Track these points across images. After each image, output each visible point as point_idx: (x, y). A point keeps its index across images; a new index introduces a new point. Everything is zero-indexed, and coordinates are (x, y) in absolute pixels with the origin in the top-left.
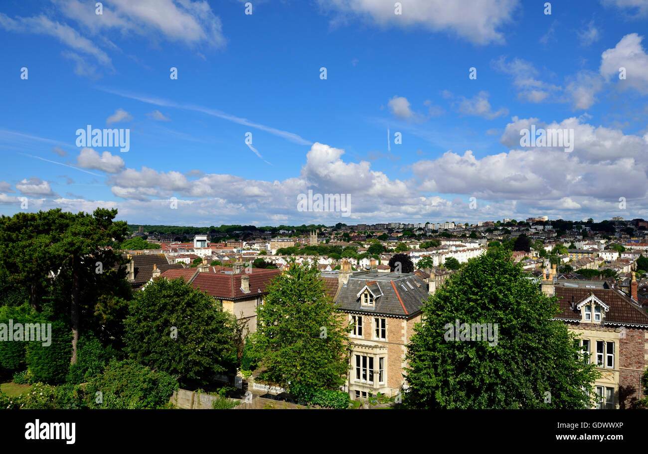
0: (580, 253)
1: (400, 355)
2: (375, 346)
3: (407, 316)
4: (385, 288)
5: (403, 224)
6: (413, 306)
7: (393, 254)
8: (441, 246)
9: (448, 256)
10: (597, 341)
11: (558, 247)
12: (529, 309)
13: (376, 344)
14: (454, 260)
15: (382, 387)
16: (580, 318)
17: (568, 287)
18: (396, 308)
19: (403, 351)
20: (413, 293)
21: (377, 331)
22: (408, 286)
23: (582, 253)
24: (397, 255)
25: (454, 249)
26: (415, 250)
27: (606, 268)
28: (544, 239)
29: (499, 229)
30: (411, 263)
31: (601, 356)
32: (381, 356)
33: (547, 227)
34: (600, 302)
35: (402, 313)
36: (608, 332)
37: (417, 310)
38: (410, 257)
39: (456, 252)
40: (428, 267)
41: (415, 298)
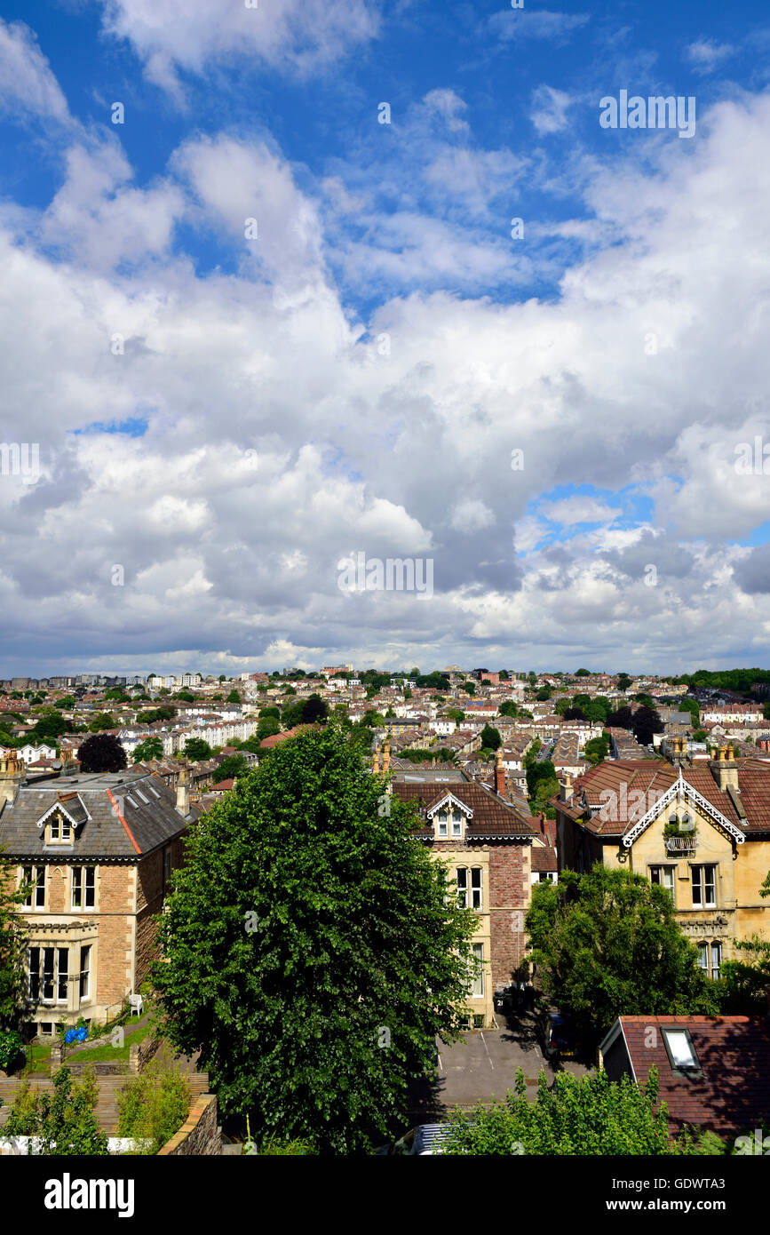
0: (401, 724)
1: (125, 937)
2: (73, 924)
3: (140, 856)
4: (94, 805)
5: (105, 677)
6: (149, 835)
7: (86, 736)
8: (177, 718)
9: (189, 736)
10: (458, 870)
11: (370, 715)
12: (376, 826)
13: (75, 919)
14: (202, 742)
15: (86, 1006)
16: (432, 832)
17: (411, 783)
18: (118, 844)
19: (129, 928)
20: (149, 811)
21: (77, 893)
22: (139, 798)
23: (406, 724)
24: (94, 737)
25: (201, 722)
26: (128, 727)
27: (441, 748)
28: (348, 702)
29: (276, 686)
30: (122, 752)
31: (478, 892)
32: (84, 943)
33: (352, 681)
34: (460, 805)
35: (129, 853)
36: (473, 852)
37: (158, 844)
38: (119, 741)
39: (204, 728)
40: (154, 758)
41: (153, 821)
